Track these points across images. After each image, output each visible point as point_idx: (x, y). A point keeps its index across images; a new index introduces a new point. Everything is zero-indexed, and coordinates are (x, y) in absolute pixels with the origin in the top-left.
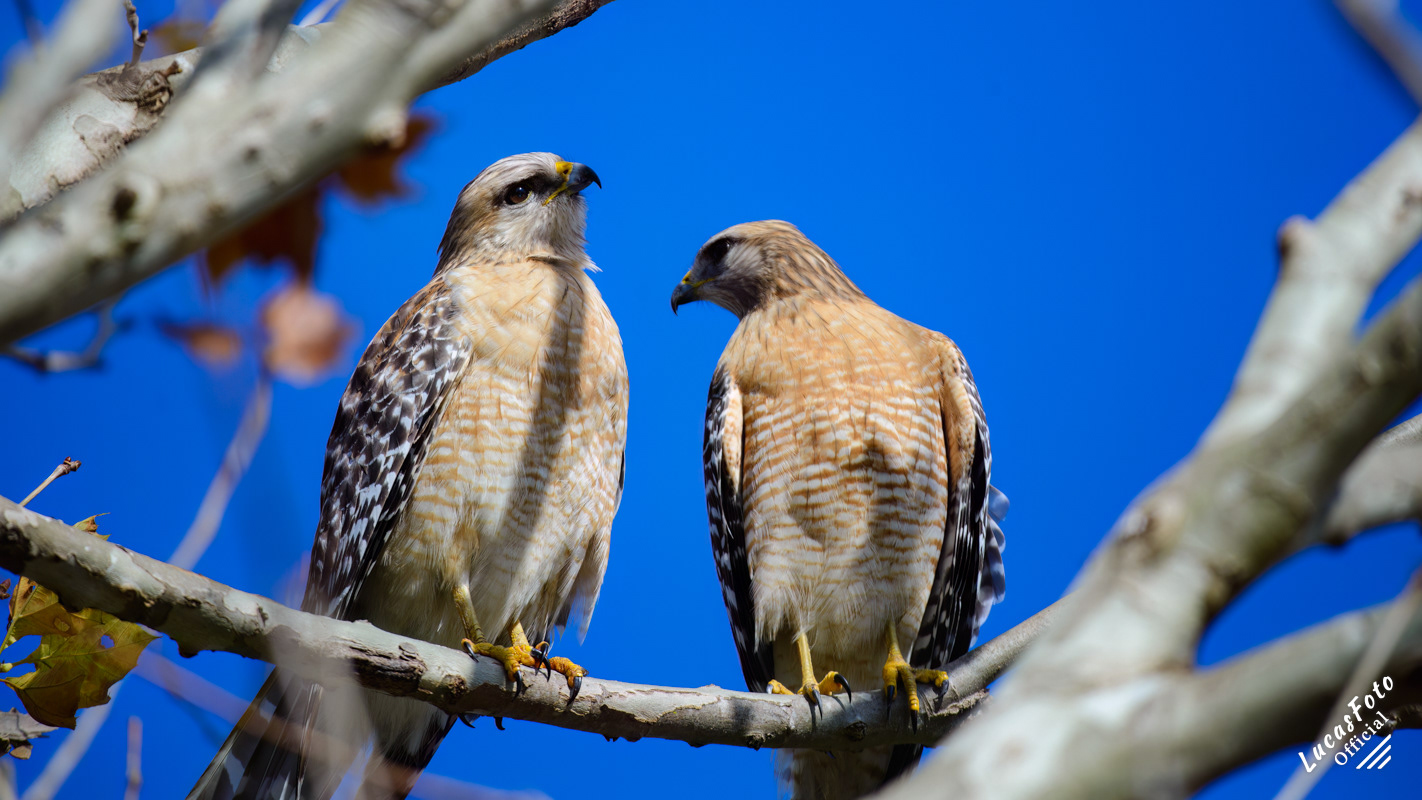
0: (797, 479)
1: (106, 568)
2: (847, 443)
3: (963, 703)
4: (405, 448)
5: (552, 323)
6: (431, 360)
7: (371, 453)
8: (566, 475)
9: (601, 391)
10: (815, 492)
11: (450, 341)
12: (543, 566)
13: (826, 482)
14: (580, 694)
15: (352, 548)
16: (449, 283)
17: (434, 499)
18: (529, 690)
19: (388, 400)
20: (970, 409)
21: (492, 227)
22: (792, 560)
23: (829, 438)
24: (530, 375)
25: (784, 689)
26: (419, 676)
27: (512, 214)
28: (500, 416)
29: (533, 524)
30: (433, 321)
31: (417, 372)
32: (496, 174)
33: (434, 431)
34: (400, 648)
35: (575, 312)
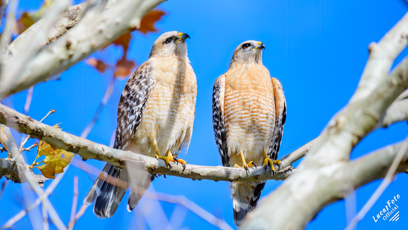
0: (239, 114)
1: (63, 138)
2: (252, 106)
3: (285, 169)
4: (141, 106)
5: (177, 72)
6: (146, 83)
7: (131, 107)
8: (181, 111)
9: (189, 90)
10: (243, 118)
11: (151, 78)
12: (176, 135)
13: (246, 115)
14: (186, 169)
15: (128, 132)
16: (150, 62)
17: (148, 118)
18: (172, 168)
19: (135, 93)
20: (283, 98)
21: (162, 49)
22: (237, 134)
23: (248, 104)
24: (171, 85)
25: (238, 166)
26: (144, 165)
27: (167, 46)
28: (164, 96)
29: (173, 124)
30: (146, 72)
31: (143, 86)
32: (163, 36)
33: (148, 100)
34: (139, 157)
35: (183, 69)
